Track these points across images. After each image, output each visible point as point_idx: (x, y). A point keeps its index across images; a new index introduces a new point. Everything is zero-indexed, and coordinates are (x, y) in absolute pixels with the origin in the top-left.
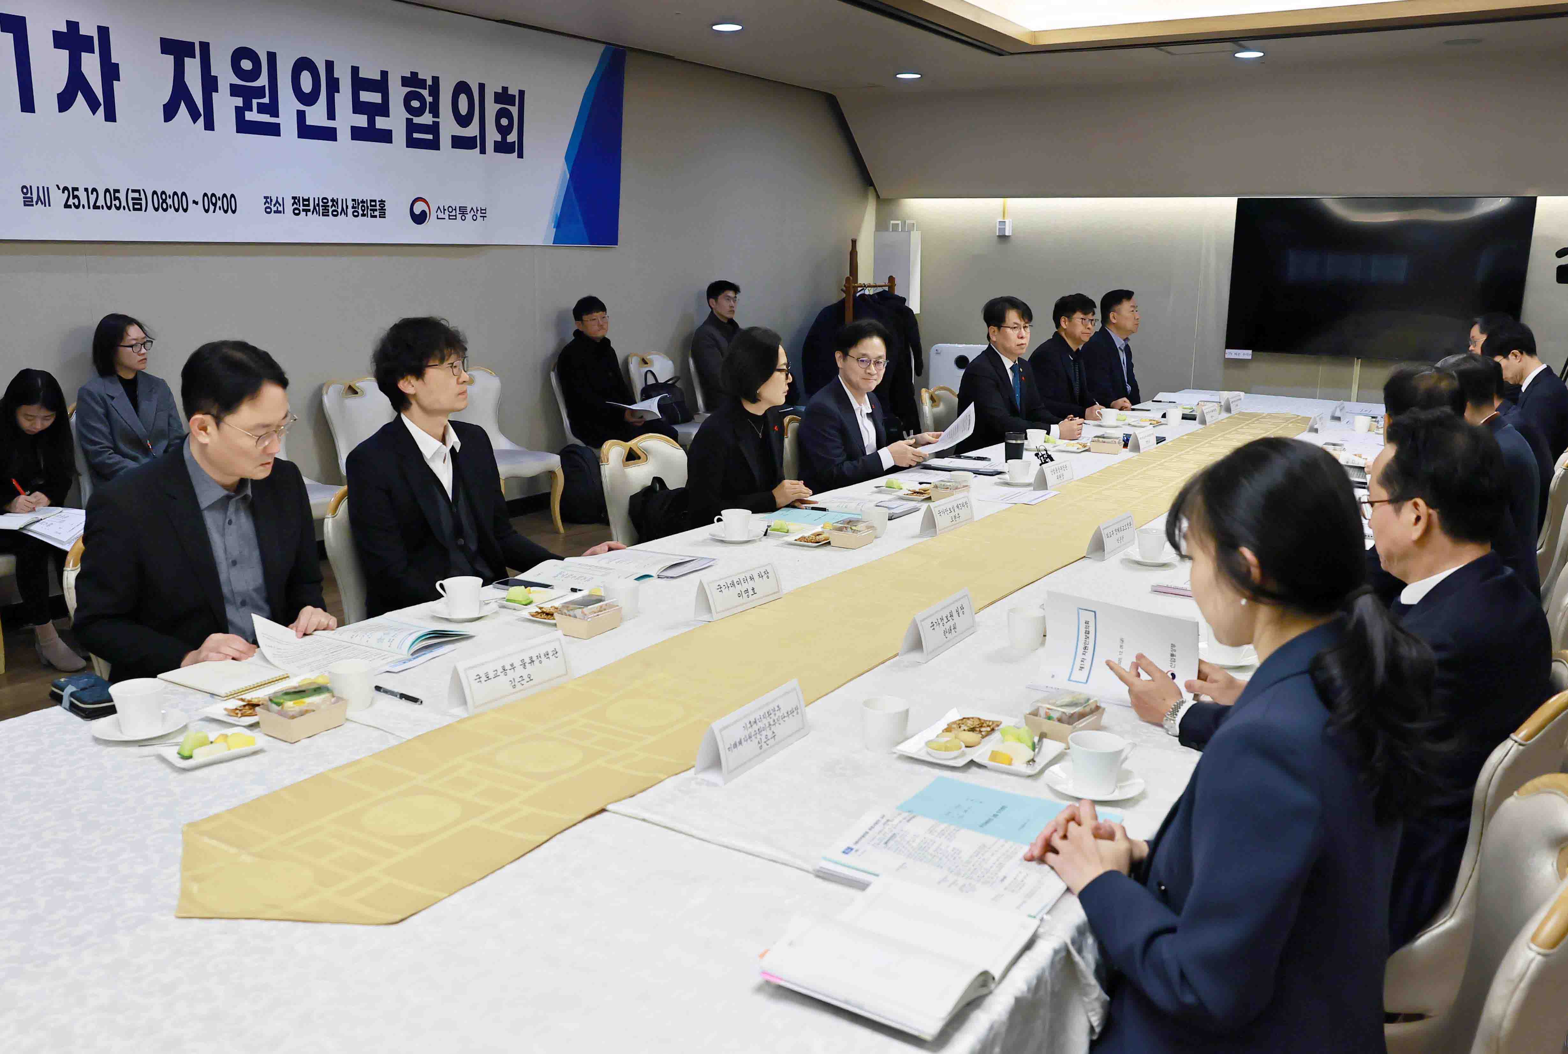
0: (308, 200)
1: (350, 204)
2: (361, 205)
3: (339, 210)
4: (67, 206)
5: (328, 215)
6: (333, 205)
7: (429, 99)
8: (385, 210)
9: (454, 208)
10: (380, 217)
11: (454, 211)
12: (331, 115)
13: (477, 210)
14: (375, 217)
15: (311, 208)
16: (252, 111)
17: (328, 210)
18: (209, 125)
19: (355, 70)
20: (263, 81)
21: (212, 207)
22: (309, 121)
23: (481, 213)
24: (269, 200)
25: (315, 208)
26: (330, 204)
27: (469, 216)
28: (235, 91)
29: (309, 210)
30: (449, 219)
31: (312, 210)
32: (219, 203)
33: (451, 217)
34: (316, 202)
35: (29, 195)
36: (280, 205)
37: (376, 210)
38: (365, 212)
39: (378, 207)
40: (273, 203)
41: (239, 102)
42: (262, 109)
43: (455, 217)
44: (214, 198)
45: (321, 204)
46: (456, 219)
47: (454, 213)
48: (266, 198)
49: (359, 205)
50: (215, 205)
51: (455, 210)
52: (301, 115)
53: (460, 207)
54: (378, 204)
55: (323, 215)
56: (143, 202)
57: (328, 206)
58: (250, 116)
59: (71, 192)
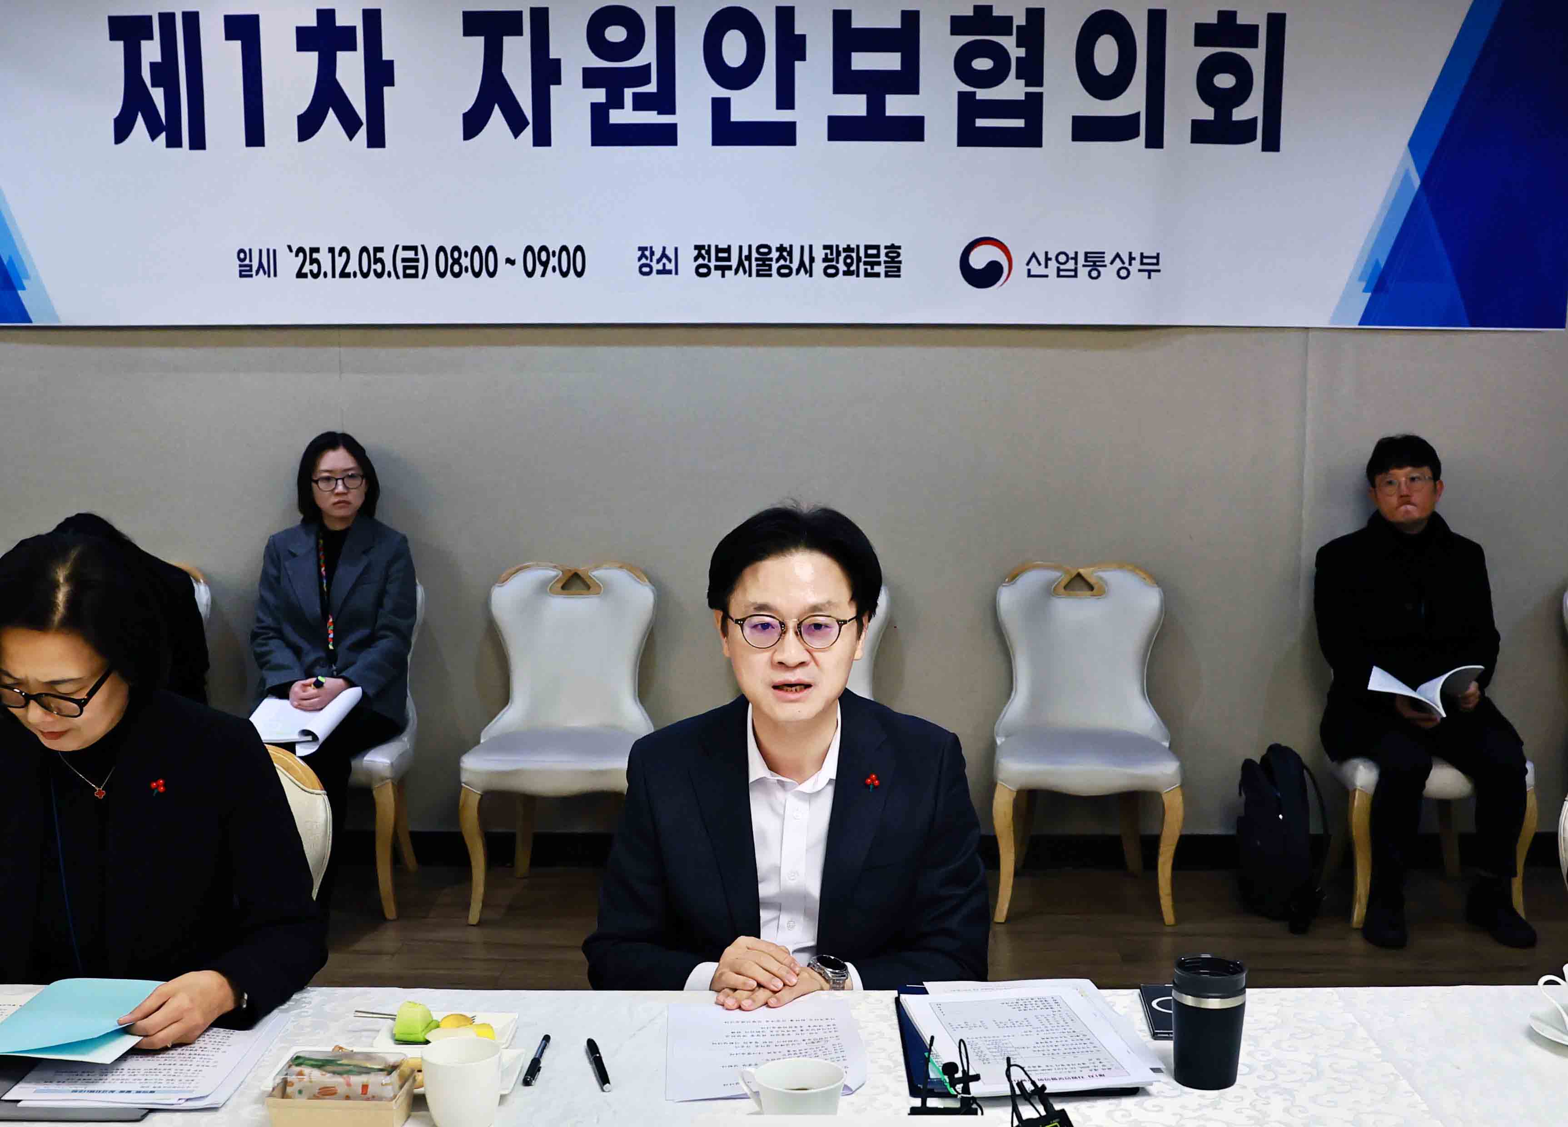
0: (728, 250)
1: (819, 254)
2: (843, 255)
3: (795, 265)
4: (300, 275)
5: (770, 275)
6: (781, 257)
7: (1016, 52)
8: (900, 262)
9: (1072, 255)
10: (887, 275)
11: (1072, 262)
12: (785, 99)
13: (1131, 259)
14: (877, 275)
15: (734, 262)
16: (622, 107)
17: (770, 266)
18: (542, 138)
19: (842, 18)
20: (648, 55)
21: (539, 269)
22: (736, 116)
23: (1142, 263)
24: (647, 253)
25: (740, 263)
26: (775, 255)
27: (1109, 272)
28: (591, 78)
29: (729, 268)
30: (1059, 276)
31: (734, 267)
32: (554, 261)
33: (1062, 273)
34: (745, 252)
35: (247, 262)
36: (670, 260)
37: (879, 263)
38: (854, 268)
39: (883, 258)
40: (655, 258)
41: (599, 95)
42: (641, 103)
43: (1072, 273)
44: (544, 254)
45: (754, 255)
46: (1076, 276)
47: (1071, 265)
48: (642, 249)
49: (838, 254)
50: (545, 264)
51: (1075, 259)
52: (721, 107)
53: (1086, 253)
54: (883, 251)
55: (758, 275)
56: (421, 265)
57: (771, 259)
58: (616, 117)
59: (309, 254)
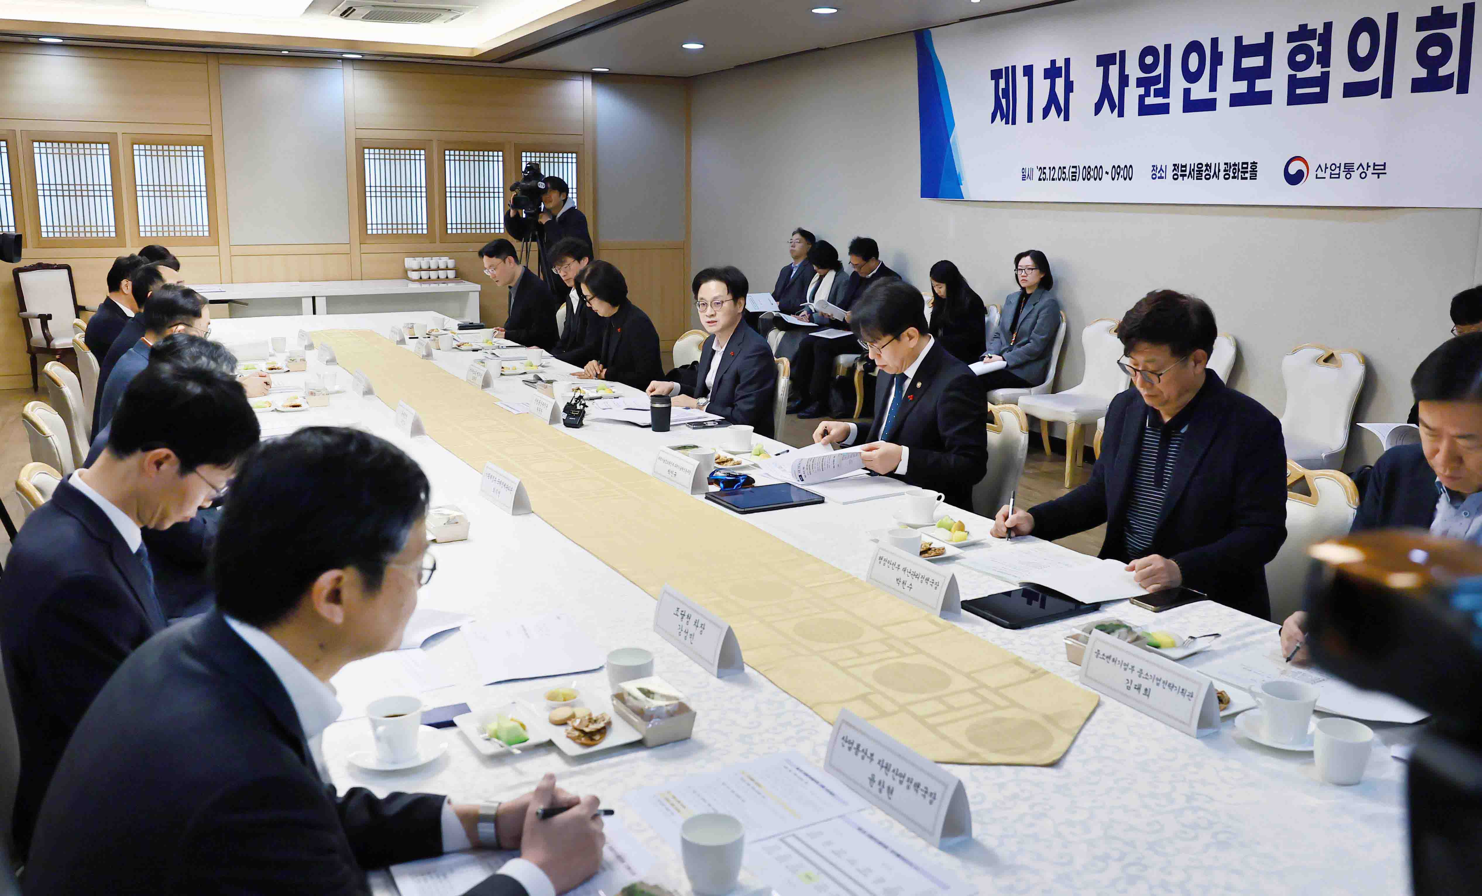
0: (1185, 166)
1: (1222, 167)
2: (1232, 168)
3: (1212, 174)
4: (1040, 179)
5: (1201, 179)
6: (1207, 169)
7: (1317, 49)
8: (1256, 171)
9: (1338, 165)
10: (1251, 179)
11: (1338, 169)
12: (1213, 88)
13: (1368, 166)
14: (1246, 178)
15: (1187, 173)
16: (1150, 96)
17: (1202, 174)
18: (1121, 114)
19: (1238, 40)
20: (1160, 70)
21: (1117, 176)
22: (1194, 97)
23: (1374, 169)
24: (1155, 168)
25: (1190, 173)
26: (1204, 168)
27: (1356, 174)
28: (1140, 82)
29: (1185, 175)
30: (1331, 178)
31: (1187, 175)
32: (1122, 172)
33: (1332, 176)
34: (1192, 168)
35: (1024, 174)
36: (1163, 172)
37: (1247, 172)
38: (1236, 175)
39: (1249, 169)
40: (1158, 170)
41: (1142, 91)
42: (1158, 93)
43: (1337, 176)
44: (1119, 169)
45: (1196, 169)
46: (1339, 178)
47: (1337, 171)
48: (1153, 166)
49: (1230, 167)
50: (1118, 174)
51: (1339, 167)
52: (1187, 92)
53: (1345, 164)
54: (1250, 165)
55: (1197, 179)
56: (1077, 175)
57: (1202, 171)
58: (1148, 101)
59: (1042, 169)
